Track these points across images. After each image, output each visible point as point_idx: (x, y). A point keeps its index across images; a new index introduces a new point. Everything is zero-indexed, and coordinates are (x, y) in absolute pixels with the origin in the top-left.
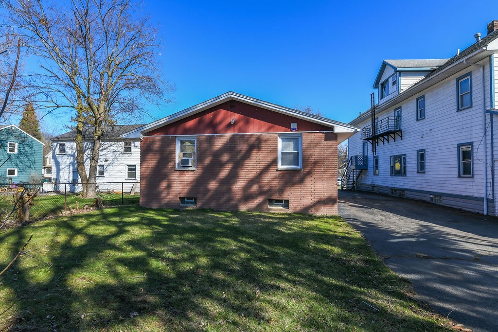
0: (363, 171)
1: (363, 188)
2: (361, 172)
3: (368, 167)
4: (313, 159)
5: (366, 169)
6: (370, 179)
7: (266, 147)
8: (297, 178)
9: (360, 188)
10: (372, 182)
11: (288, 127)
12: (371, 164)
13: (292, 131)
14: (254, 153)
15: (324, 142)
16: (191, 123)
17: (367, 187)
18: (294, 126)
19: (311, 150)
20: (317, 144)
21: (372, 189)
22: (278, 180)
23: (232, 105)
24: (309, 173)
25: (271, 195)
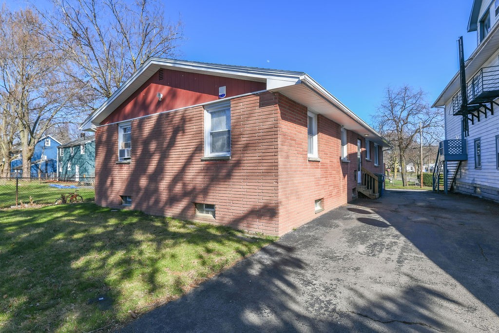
0: (463, 163)
1: (463, 189)
2: (460, 164)
3: (469, 156)
4: (243, 140)
5: (466, 160)
6: (471, 176)
7: (191, 128)
8: (224, 172)
9: (460, 188)
10: (474, 180)
11: (216, 93)
12: (471, 152)
13: (219, 99)
14: (179, 137)
15: (258, 110)
16: (129, 107)
17: (468, 187)
18: (223, 90)
19: (242, 126)
20: (250, 115)
21: (473, 191)
22: (203, 174)
23: (161, 75)
24: (238, 164)
25: (195, 197)
